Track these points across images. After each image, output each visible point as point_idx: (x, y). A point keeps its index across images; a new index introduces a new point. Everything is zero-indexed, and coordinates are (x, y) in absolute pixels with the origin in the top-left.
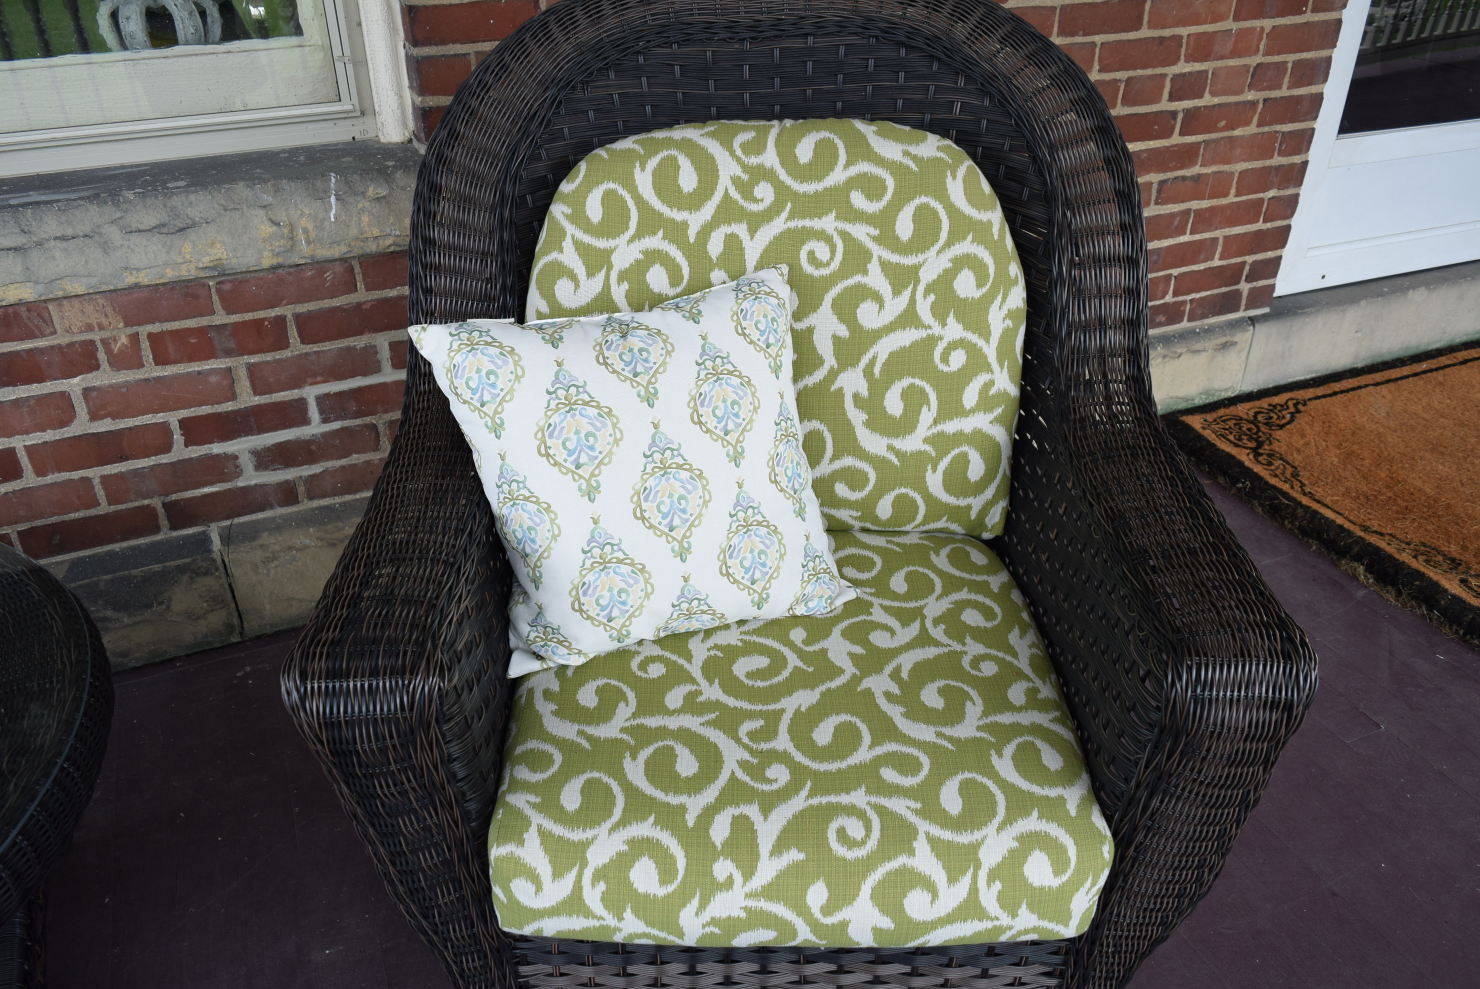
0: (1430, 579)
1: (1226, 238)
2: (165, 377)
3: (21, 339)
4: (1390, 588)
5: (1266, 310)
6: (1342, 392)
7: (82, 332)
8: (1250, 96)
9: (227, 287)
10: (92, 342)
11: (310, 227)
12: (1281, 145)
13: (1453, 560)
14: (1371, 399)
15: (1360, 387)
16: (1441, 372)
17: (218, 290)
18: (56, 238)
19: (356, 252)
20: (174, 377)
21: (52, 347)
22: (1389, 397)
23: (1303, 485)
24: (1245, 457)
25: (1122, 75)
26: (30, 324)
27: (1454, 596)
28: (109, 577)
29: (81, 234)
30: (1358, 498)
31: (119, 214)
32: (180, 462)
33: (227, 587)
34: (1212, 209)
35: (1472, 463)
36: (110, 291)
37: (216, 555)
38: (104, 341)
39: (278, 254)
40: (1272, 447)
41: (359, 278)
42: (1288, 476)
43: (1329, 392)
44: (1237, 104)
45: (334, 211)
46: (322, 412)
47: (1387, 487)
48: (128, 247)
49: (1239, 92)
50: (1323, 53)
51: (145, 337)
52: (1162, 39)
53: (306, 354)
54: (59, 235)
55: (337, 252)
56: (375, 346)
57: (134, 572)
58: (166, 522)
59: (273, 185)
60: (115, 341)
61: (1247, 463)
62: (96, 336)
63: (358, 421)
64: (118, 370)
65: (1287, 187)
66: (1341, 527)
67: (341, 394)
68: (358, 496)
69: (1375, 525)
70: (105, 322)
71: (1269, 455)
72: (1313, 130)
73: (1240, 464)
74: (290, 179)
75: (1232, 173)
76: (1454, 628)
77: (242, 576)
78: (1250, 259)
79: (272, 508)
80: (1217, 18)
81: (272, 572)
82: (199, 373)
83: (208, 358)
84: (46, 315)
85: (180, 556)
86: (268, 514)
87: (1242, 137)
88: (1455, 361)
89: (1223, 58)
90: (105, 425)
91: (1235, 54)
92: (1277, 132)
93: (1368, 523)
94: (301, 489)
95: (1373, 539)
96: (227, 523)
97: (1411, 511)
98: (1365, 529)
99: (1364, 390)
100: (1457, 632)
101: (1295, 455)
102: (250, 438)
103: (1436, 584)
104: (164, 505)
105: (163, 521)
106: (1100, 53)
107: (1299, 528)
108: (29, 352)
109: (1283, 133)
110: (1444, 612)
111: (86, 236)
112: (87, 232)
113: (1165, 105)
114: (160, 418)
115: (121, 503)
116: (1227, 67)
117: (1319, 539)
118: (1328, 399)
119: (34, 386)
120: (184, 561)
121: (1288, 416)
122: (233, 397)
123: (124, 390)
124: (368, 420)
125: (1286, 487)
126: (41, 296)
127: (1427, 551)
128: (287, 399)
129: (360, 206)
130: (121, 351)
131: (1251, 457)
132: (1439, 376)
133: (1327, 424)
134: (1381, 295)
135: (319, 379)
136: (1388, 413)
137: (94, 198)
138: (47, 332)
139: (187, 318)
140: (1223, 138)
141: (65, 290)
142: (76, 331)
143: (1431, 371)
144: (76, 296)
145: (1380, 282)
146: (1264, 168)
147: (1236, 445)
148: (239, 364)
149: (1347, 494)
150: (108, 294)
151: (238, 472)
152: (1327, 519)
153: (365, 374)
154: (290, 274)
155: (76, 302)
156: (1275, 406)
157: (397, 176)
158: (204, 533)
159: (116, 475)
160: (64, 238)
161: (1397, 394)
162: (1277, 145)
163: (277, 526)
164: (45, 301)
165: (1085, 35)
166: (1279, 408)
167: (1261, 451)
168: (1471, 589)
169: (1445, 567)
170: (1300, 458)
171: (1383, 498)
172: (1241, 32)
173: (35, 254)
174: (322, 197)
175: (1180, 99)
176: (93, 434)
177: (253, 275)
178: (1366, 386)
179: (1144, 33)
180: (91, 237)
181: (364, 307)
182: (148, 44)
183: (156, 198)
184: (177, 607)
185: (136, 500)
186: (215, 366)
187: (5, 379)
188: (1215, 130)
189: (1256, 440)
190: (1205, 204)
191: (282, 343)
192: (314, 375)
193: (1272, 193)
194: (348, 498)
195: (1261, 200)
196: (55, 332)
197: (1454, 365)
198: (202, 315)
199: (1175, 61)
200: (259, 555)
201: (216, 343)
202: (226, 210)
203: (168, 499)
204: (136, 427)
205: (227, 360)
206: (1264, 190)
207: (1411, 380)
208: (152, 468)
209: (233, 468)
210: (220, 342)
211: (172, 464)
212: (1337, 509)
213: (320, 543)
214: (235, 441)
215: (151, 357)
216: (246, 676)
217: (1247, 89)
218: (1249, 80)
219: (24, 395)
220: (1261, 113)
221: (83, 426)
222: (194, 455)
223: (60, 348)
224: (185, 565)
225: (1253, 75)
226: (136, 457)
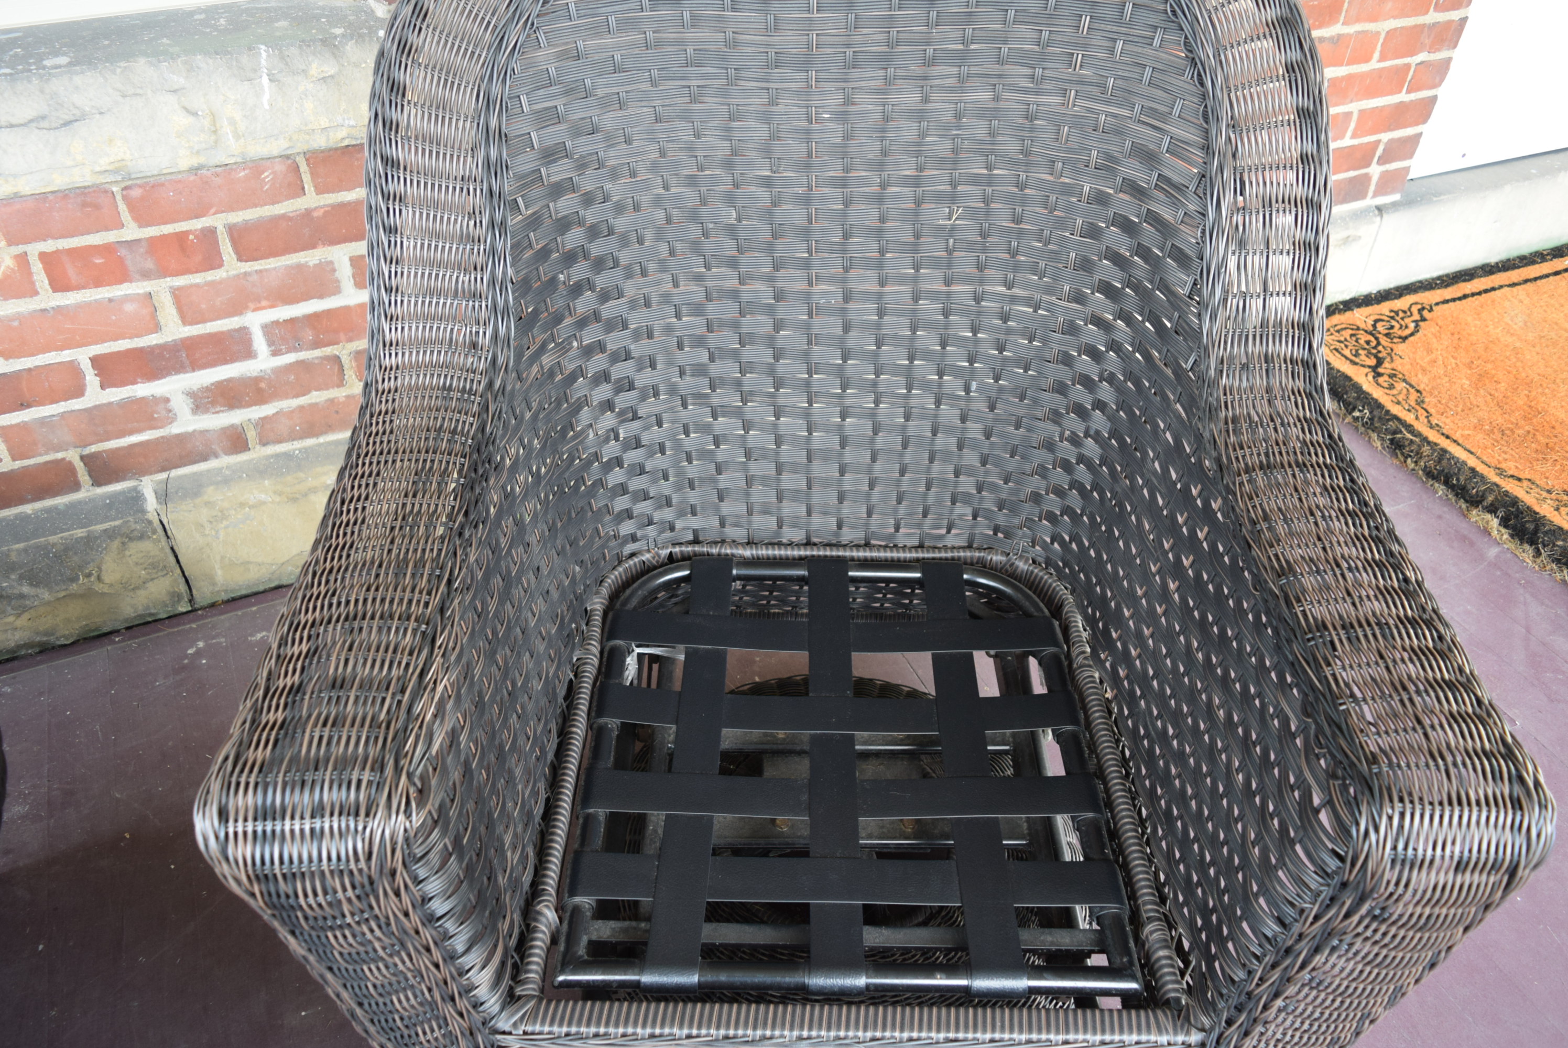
1: (1362, 112)
2: (67, 306)
4: (1526, 546)
5: (1396, 197)
6: (1473, 295)
9: (136, 193)
11: (238, 116)
14: (1507, 304)
15: (1493, 289)
17: (124, 198)
19: (300, 147)
20: (80, 306)
22: (1527, 301)
23: (1429, 415)
24: (1363, 379)
28: (21, 546)
30: (1492, 431)
32: (96, 407)
33: (168, 551)
34: (1350, 78)
37: (152, 515)
39: (198, 152)
40: (1393, 365)
41: (307, 178)
42: (1413, 403)
43: (1459, 294)
45: (267, 96)
46: (270, 343)
47: (1525, 418)
51: (36, 258)
53: (246, 274)
55: (276, 147)
56: (331, 262)
57: (53, 539)
58: (87, 478)
59: (185, 63)
61: (1365, 387)
63: (318, 353)
65: (1439, 50)
66: (1473, 470)
67: (292, 321)
68: (322, 440)
69: (1510, 467)
71: (1391, 376)
73: (1358, 388)
74: (206, 54)
75: (1378, 33)
77: (185, 539)
78: (1385, 137)
79: (216, 456)
81: (222, 534)
82: (110, 300)
83: (121, 282)
85: (107, 519)
86: (212, 464)
93: (1503, 466)
94: (251, 435)
95: (1509, 487)
96: (163, 476)
97: (1552, 449)
98: (1501, 472)
99: (1498, 293)
101: (1420, 376)
102: (181, 376)
104: (82, 458)
105: (84, 477)
107: (1423, 470)
114: (65, 356)
115: (27, 457)
117: (1447, 483)
118: (1458, 303)
120: (113, 524)
121: (1412, 325)
122: (157, 328)
123: (16, 324)
124: (328, 351)
125: (1409, 418)
128: (225, 329)
129: (301, 88)
130: (7, 277)
131: (1370, 377)
133: (1456, 336)
134: (1527, 177)
135: (264, 303)
136: (1525, 323)
139: (88, 233)
145: (1526, 161)
146: (1416, 26)
147: (1354, 363)
148: (161, 288)
149: (1478, 427)
151: (171, 417)
152: (1457, 460)
153: (321, 297)
154: (217, 175)
156: (1397, 313)
157: (348, 48)
158: (135, 489)
159: (18, 425)
161: (1536, 298)
163: (225, 480)
166: (1401, 314)
167: (1380, 370)
170: (1426, 380)
171: (1521, 432)
174: (250, 77)
177: (169, 178)
178: (1501, 287)
181: (315, 214)
183: (30, 82)
184: (108, 577)
185: (47, 453)
186: (130, 292)
189: (1376, 356)
191: (213, 261)
192: (258, 299)
193: (1421, 57)
194: (310, 442)
195: (1408, 66)
198: (107, 229)
200: (204, 514)
201: (129, 263)
202: (124, 96)
203: (88, 451)
204: (36, 367)
205: (145, 283)
206: (1412, 54)
207: (1551, 278)
208: (63, 415)
209: (164, 413)
210: (132, 261)
211: (85, 410)
212: (1468, 447)
213: (278, 499)
214: (163, 381)
215: (46, 282)
216: (199, 653)
222: (114, 399)
224: (115, 528)
226: (41, 403)
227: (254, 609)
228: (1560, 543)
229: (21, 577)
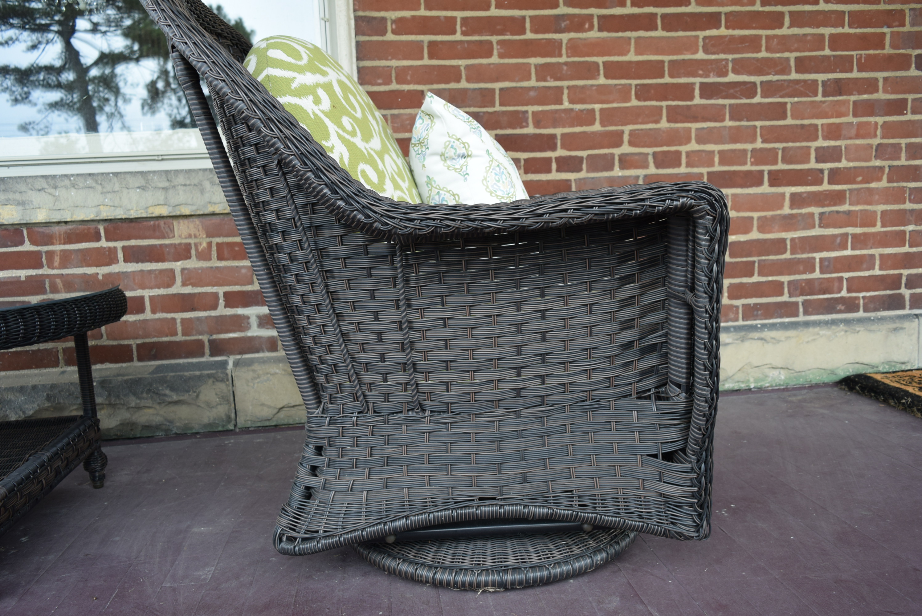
1: (882, 255)
2: (221, 267)
3: (158, 238)
7: (186, 238)
8: (878, 163)
10: (190, 244)
12: (910, 195)
18: (182, 185)
20: (225, 268)
21: (171, 244)
25: (779, 145)
26: (164, 231)
28: (173, 374)
29: (193, 184)
31: (211, 176)
32: (221, 316)
33: (231, 392)
34: (865, 234)
36: (201, 215)
37: (229, 372)
38: (196, 245)
44: (868, 167)
48: (212, 192)
49: (870, 160)
51: (215, 244)
52: (803, 126)
57: (186, 373)
60: (201, 244)
62: (192, 241)
64: (200, 260)
70: (197, 234)
75: (875, 212)
77: (240, 388)
78: (905, 272)
79: (263, 351)
80: (840, 115)
81: (256, 385)
82: (237, 267)
83: (242, 259)
84: (171, 227)
85: (210, 369)
86: (260, 355)
87: (877, 188)
89: (850, 138)
90: (188, 290)
91: (858, 137)
92: (904, 187)
94: (280, 343)
96: (239, 357)
102: (257, 307)
104: (209, 341)
105: (207, 351)
106: (761, 132)
108: (161, 245)
109: (910, 188)
111: (195, 185)
113: (813, 165)
114: (214, 289)
115: (188, 336)
116: (855, 144)
119: (160, 264)
122: (252, 283)
123: (200, 271)
126: (170, 213)
130: (202, 251)
131: (917, 389)
140: (863, 188)
141: (181, 211)
142: (183, 236)
144: (186, 216)
146: (900, 210)
147: (906, 385)
150: (199, 217)
151: (248, 327)
155: (185, 219)
158: (226, 360)
159: (189, 319)
160: (185, 185)
162: (907, 195)
163: (263, 361)
164: (172, 218)
165: (748, 120)
172: (860, 124)
173: (171, 192)
175: (824, 162)
176: (182, 294)
179: (790, 121)
180: (197, 186)
184: (202, 397)
185: (196, 335)
186: (245, 264)
187: (147, 258)
188: (854, 182)
190: (858, 230)
193: (911, 228)
195: (904, 231)
196: (174, 236)
199: (816, 139)
200: (250, 375)
203: (211, 338)
204: (203, 292)
206: (904, 225)
208: (207, 317)
209: (246, 324)
211: (216, 317)
213: (283, 373)
214: (249, 308)
215: (216, 255)
216: (230, 443)
217: (873, 159)
218: (874, 153)
219: (154, 268)
220: (888, 174)
221: (178, 289)
222: (228, 314)
223: (175, 245)
224: (212, 374)
225: (876, 150)
226: (200, 310)
229: (168, 386)
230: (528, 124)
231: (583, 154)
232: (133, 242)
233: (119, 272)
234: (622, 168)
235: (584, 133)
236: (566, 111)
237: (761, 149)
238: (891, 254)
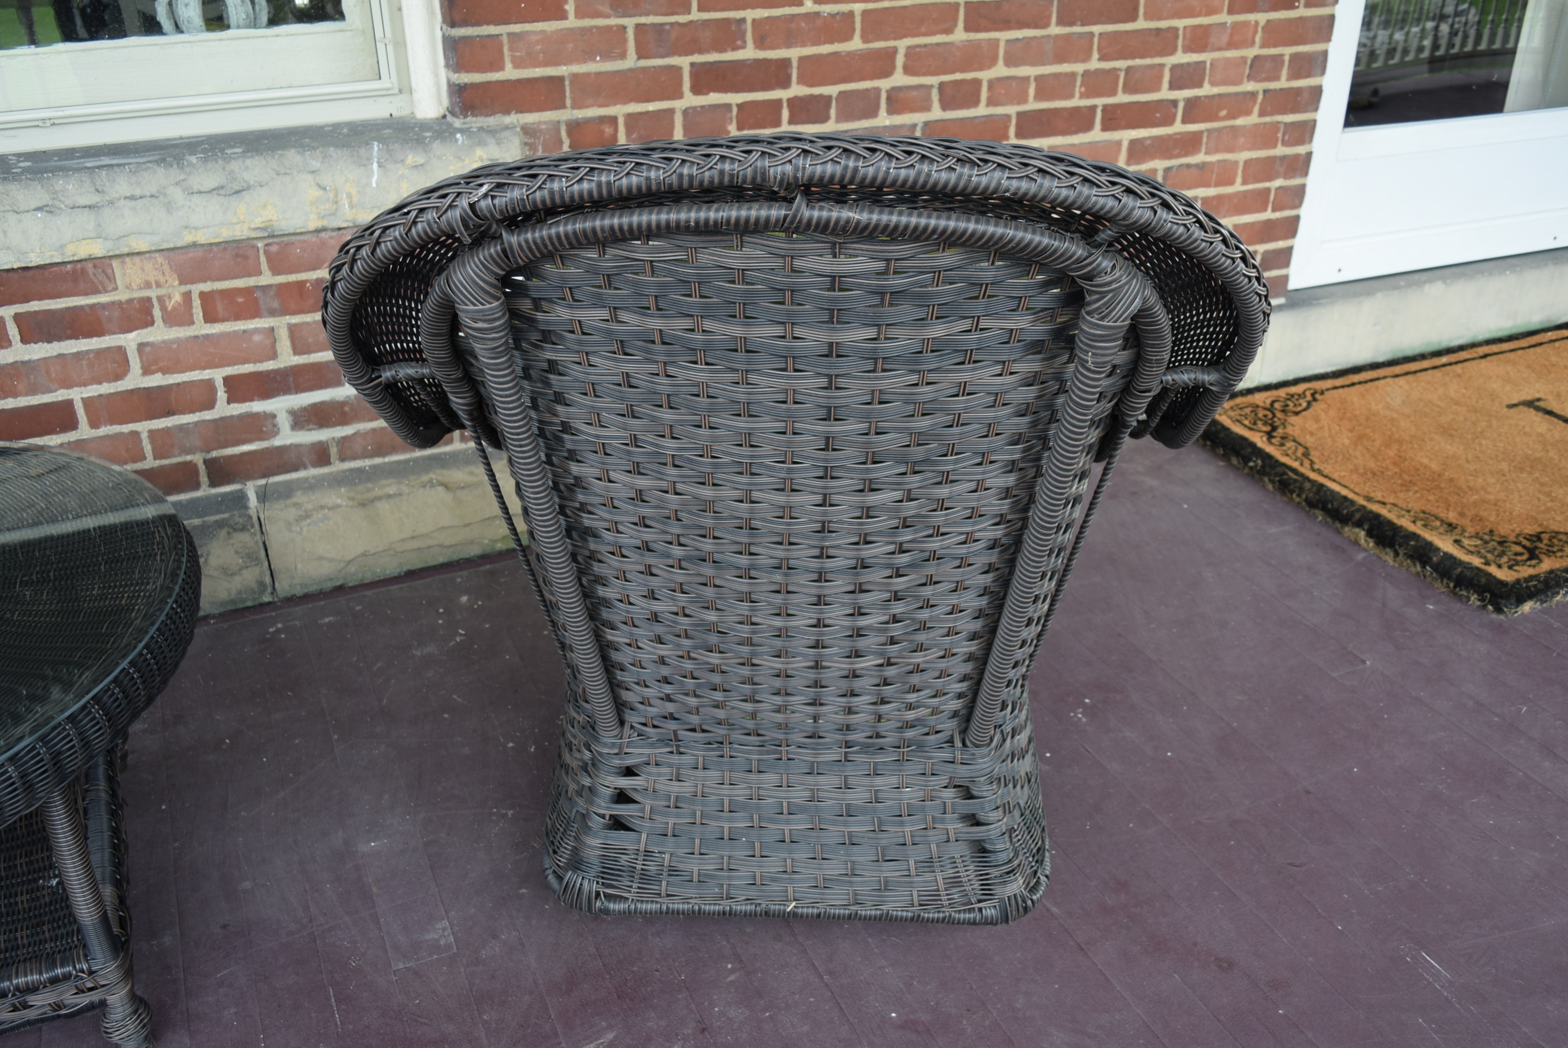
0: (1424, 539)
2: (213, 335)
3: (86, 294)
4: (1388, 550)
5: (1281, 301)
6: (1360, 383)
7: (140, 289)
8: (1249, 86)
9: (274, 249)
10: (149, 299)
11: (354, 192)
12: (1284, 135)
13: (1450, 525)
14: (1389, 389)
15: (1378, 379)
16: (1460, 365)
17: (265, 252)
18: (126, 198)
20: (222, 335)
21: (113, 303)
22: (1406, 387)
23: (1312, 463)
24: (1259, 440)
25: (1122, 64)
26: (95, 280)
27: (1446, 554)
29: (148, 194)
30: (1366, 474)
31: (182, 177)
32: (222, 419)
33: (261, 544)
34: (1219, 197)
35: (1480, 444)
36: (168, 250)
37: (252, 512)
38: (160, 299)
39: (323, 217)
40: (1285, 430)
42: (1299, 455)
43: (1348, 383)
44: (1236, 94)
45: (375, 178)
47: (1395, 464)
48: (190, 207)
49: (1238, 83)
50: (1318, 47)
51: (197, 295)
52: (1158, 31)
54: (128, 195)
58: (206, 479)
59: (322, 152)
60: (170, 298)
61: (1260, 444)
62: (153, 294)
64: (171, 326)
65: (1293, 177)
66: (1345, 498)
68: (387, 459)
69: (1378, 496)
70: (162, 280)
71: (1283, 438)
72: (1315, 121)
73: (1253, 445)
74: (337, 146)
75: (1236, 163)
76: (1445, 581)
77: (277, 535)
78: (1262, 247)
79: (305, 468)
80: (1211, 11)
81: (305, 530)
82: (244, 331)
83: (253, 317)
84: (109, 271)
85: (218, 512)
86: (301, 474)
87: (1244, 127)
88: (1475, 355)
89: (1220, 49)
90: (157, 380)
91: (1231, 45)
92: (1278, 122)
93: (1372, 495)
94: (334, 451)
95: (1375, 508)
96: (263, 482)
97: (1415, 484)
98: (1369, 499)
99: (1382, 382)
100: (1448, 586)
101: (1308, 437)
102: (288, 397)
103: (1429, 546)
104: (205, 462)
105: (204, 478)
106: (1099, 43)
107: (1306, 500)
108: (92, 307)
109: (1285, 124)
110: (1435, 568)
111: (152, 196)
112: (154, 192)
113: (1165, 94)
114: (206, 374)
115: (165, 458)
116: (1224, 58)
117: (1324, 509)
118: (1346, 389)
119: (95, 339)
120: (222, 516)
121: (1304, 405)
122: (274, 356)
123: (175, 346)
125: (1295, 465)
126: (108, 251)
127: (1426, 518)
128: (324, 360)
129: (400, 173)
130: (174, 309)
131: (1265, 439)
132: (1458, 368)
133: (1342, 411)
134: (1397, 288)
136: (1403, 402)
137: (161, 161)
138: (110, 288)
139: (236, 278)
140: (1225, 127)
141: (130, 247)
142: (135, 287)
143: (1450, 364)
144: (139, 254)
145: (1398, 278)
146: (1268, 158)
147: (1250, 429)
148: (281, 324)
149: (1355, 470)
150: (166, 253)
151: (275, 431)
152: (1332, 492)
154: (331, 238)
155: (137, 259)
156: (1292, 396)
157: (434, 145)
158: (241, 491)
159: (163, 430)
160: (132, 198)
161: (1415, 384)
162: (1280, 135)
163: (311, 486)
164: (111, 257)
165: (1083, 24)
166: (1296, 397)
168: (1463, 547)
169: (1442, 530)
170: (1312, 440)
172: (1235, 25)
173: (106, 212)
174: (365, 163)
175: (1180, 88)
176: (145, 389)
177: (298, 238)
178: (1385, 377)
179: (1141, 24)
180: (157, 197)
182: (204, 28)
183: (217, 162)
184: (214, 561)
185: (180, 455)
186: (259, 325)
187: (69, 332)
188: (1216, 118)
189: (1271, 425)
190: (1211, 192)
193: (1278, 183)
194: (378, 461)
195: (1268, 190)
196: (116, 289)
197: (1474, 359)
198: (250, 275)
199: (1173, 51)
200: (292, 513)
201: (261, 302)
202: (278, 174)
203: (209, 456)
204: (184, 382)
205: (271, 319)
206: (1270, 179)
207: (1430, 372)
208: (197, 424)
209: (270, 426)
210: (265, 301)
211: (214, 421)
212: (1343, 483)
213: (351, 503)
214: (274, 400)
215: (201, 314)
216: (278, 631)
217: (1245, 80)
218: (1247, 71)
219: (84, 349)
220: (1261, 104)
221: (135, 380)
222: (235, 413)
223: (120, 303)
224: (223, 520)
225: (1251, 67)
226: (182, 412)
227: (322, 603)
228: (1412, 543)
230: (745, 42)
231: (832, 90)
232: (35, 306)
233: (16, 362)
234: (891, 111)
235: (835, 54)
236: (807, 16)
237: (1098, 72)
238: (1248, 224)
